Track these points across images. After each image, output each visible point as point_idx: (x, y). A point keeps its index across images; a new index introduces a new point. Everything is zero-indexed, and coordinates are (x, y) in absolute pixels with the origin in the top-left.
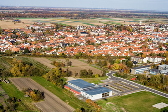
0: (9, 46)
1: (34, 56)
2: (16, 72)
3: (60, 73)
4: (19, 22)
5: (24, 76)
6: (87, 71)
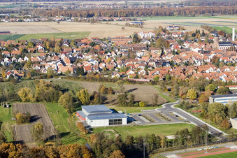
2: (26, 95)
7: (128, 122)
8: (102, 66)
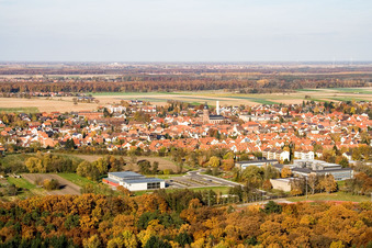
0: (40, 139)
1: (81, 152)
2: (34, 166)
3: (105, 169)
4: (90, 100)
5: (48, 172)
6: (152, 164)
7: (167, 186)
8: (89, 140)
